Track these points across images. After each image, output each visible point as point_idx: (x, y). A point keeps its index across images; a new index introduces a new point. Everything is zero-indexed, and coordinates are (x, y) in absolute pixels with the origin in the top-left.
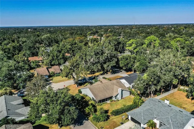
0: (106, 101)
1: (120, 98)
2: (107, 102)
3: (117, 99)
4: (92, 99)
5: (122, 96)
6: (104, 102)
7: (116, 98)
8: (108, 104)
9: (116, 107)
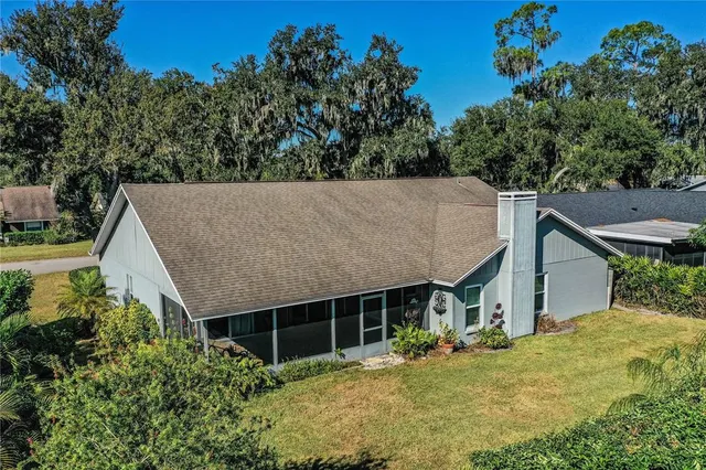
0: (348, 339)
1: (517, 324)
2: (352, 354)
3: (483, 322)
4: (157, 313)
5: (539, 305)
6: (313, 360)
7: (472, 316)
8: (376, 375)
9: (502, 413)
